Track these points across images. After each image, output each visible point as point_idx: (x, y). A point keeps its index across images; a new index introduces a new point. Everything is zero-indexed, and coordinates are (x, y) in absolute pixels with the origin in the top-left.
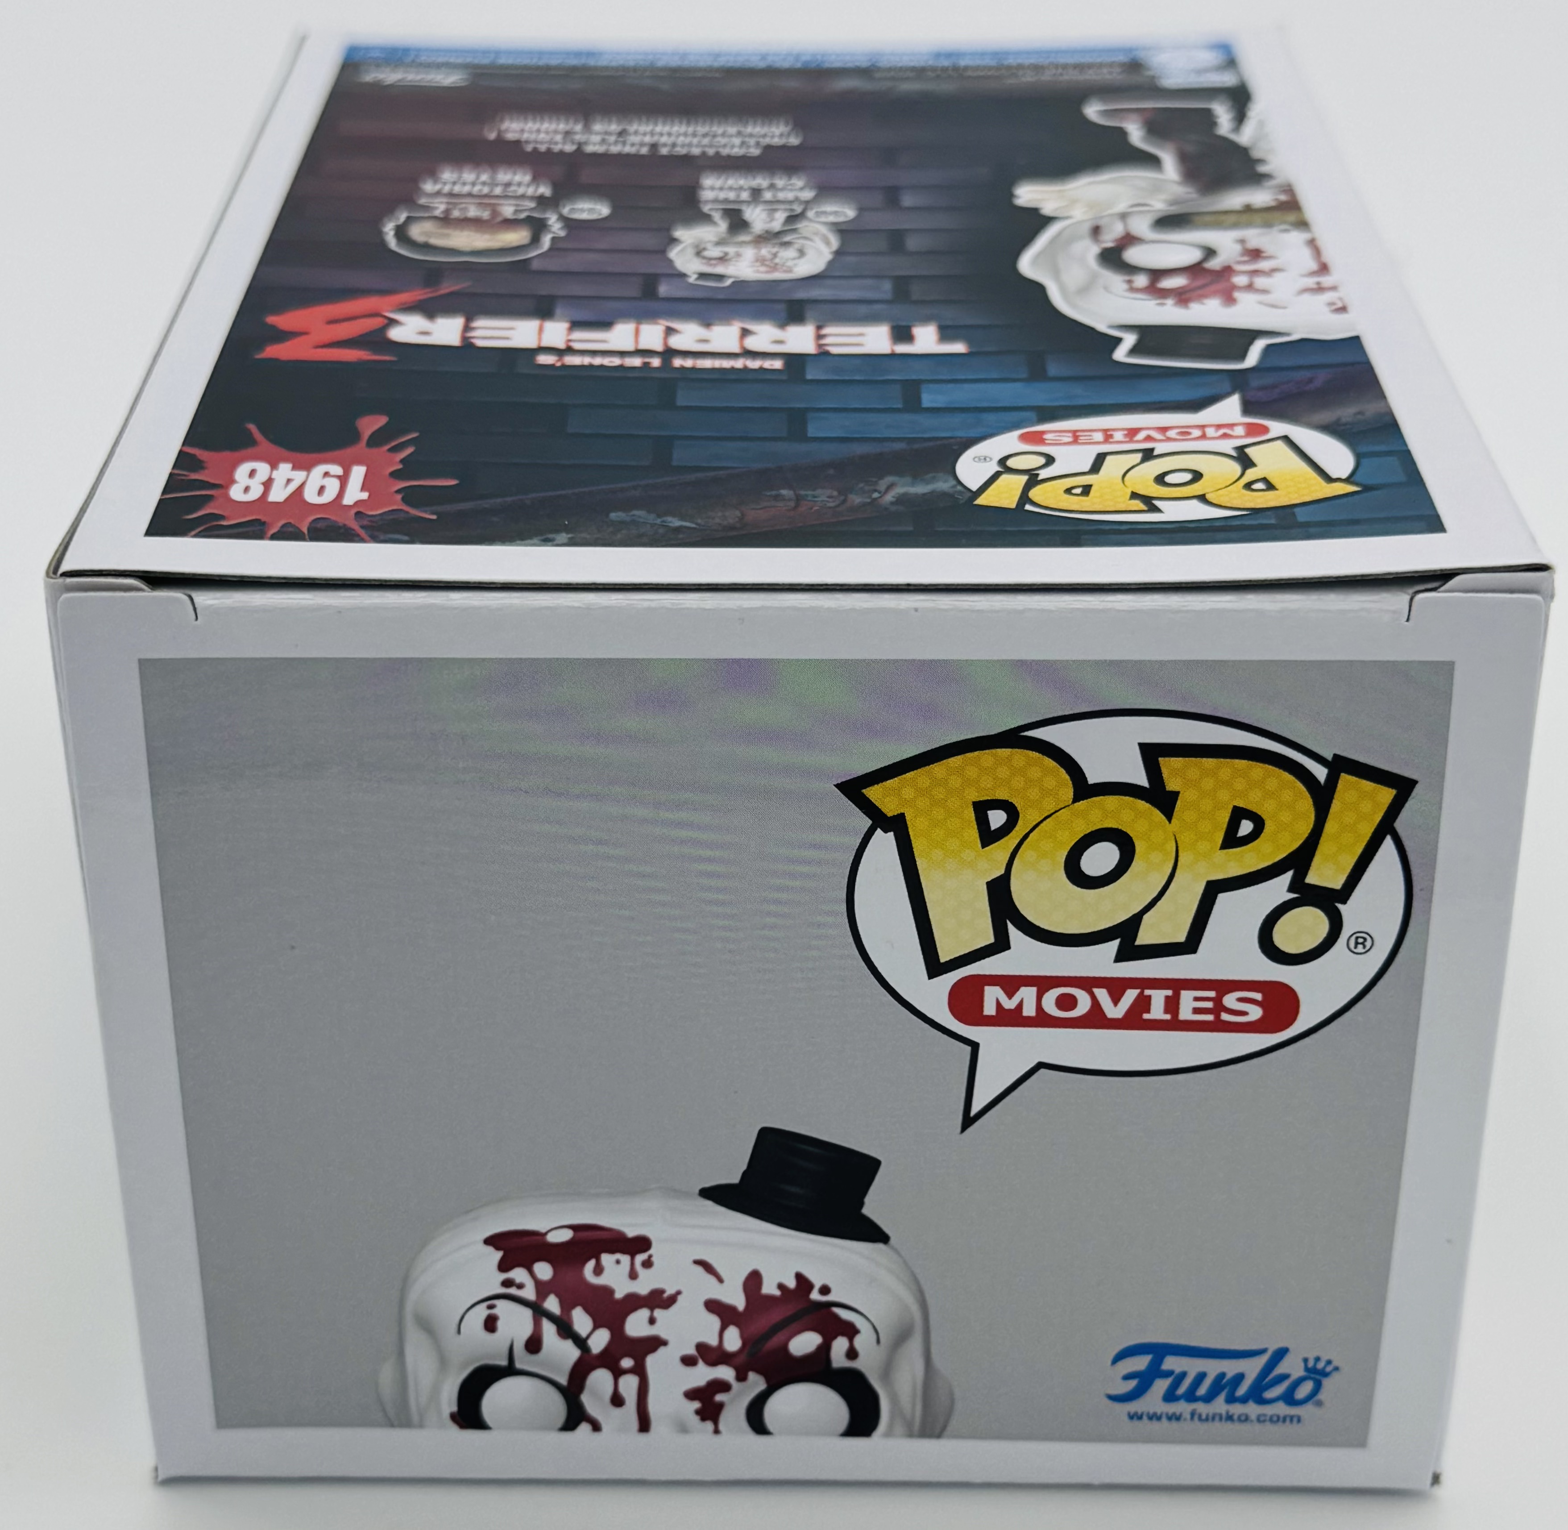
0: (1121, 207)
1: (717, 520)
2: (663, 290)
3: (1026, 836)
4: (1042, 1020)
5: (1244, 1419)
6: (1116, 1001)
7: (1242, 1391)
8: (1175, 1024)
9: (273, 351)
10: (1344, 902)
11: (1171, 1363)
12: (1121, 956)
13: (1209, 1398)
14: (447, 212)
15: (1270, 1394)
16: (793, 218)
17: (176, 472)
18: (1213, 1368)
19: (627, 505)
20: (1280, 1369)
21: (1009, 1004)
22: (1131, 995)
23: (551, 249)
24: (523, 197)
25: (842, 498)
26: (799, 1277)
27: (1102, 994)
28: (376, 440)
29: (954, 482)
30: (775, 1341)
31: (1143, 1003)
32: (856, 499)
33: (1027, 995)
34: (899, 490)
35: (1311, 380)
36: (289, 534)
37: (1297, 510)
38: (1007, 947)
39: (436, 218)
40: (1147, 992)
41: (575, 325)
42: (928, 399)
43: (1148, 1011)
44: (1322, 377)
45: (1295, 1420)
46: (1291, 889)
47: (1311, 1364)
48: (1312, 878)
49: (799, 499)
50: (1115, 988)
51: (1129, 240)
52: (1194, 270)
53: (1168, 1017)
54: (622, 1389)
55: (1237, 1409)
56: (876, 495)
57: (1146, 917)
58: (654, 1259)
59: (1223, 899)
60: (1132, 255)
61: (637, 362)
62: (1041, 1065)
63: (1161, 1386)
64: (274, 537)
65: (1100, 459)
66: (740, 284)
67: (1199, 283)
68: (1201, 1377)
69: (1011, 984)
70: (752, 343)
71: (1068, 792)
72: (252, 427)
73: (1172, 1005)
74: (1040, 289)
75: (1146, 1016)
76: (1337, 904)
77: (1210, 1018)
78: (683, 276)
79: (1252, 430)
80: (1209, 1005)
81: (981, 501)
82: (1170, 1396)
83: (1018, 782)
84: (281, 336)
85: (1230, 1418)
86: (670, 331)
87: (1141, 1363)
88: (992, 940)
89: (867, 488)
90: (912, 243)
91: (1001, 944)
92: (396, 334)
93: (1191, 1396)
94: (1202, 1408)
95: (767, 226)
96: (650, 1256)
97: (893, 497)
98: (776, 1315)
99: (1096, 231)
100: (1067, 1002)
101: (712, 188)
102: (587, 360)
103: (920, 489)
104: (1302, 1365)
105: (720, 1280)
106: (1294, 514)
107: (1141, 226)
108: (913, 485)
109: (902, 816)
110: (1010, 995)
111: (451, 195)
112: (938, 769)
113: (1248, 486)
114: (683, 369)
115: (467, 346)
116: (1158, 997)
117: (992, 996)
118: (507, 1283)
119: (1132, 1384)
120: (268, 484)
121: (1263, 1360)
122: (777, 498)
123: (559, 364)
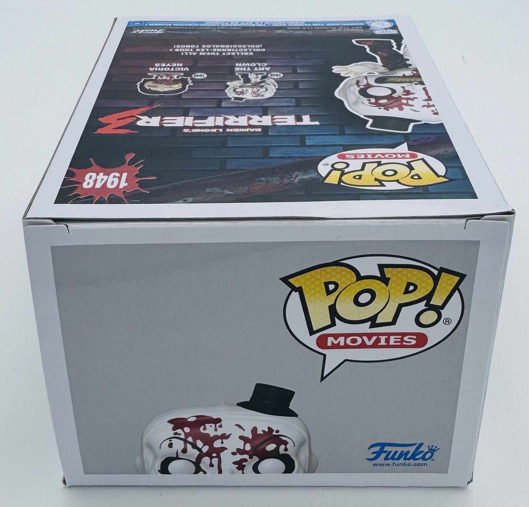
0: (365, 74)
1: (241, 191)
2: (223, 105)
3: (341, 292)
4: (346, 346)
5: (409, 465)
6: (369, 340)
7: (409, 456)
8: (388, 346)
9: (100, 131)
10: (442, 309)
11: (387, 448)
12: (371, 327)
13: (398, 459)
14: (157, 77)
15: (417, 457)
16: (263, 78)
17: (66, 178)
18: (400, 449)
19: (212, 185)
20: (421, 449)
21: (336, 342)
22: (374, 338)
23: (188, 90)
24: (180, 71)
25: (281, 181)
26: (269, 428)
27: (365, 338)
28: (131, 163)
29: (317, 174)
30: (261, 447)
31: (378, 340)
32: (286, 181)
33: (341, 340)
34: (299, 178)
35: (429, 139)
36: (101, 201)
37: (429, 187)
38: (335, 325)
39: (153, 80)
40: (379, 337)
41: (196, 118)
42: (308, 142)
43: (380, 343)
44: (433, 137)
45: (426, 465)
46: (425, 306)
47: (430, 448)
48: (432, 303)
49: (267, 182)
50: (370, 336)
51: (369, 86)
52: (389, 97)
53: (386, 344)
54: (213, 462)
55: (407, 462)
56: (292, 179)
57: (379, 314)
58: (222, 425)
59: (403, 308)
60: (370, 91)
61: (215, 130)
62: (346, 360)
63: (383, 455)
64: (96, 203)
65: (364, 165)
66: (248, 101)
67: (391, 101)
68: (396, 452)
69: (336, 336)
70: (252, 122)
71: (355, 279)
72: (91, 159)
73: (387, 340)
74: (342, 102)
75: (379, 344)
76: (440, 310)
77: (400, 344)
78: (230, 99)
79: (412, 156)
80: (400, 340)
81: (325, 182)
82: (386, 459)
83: (339, 276)
84: (102, 125)
85: (405, 464)
86: (225, 119)
87: (377, 449)
88: (329, 323)
89: (289, 177)
90: (301, 86)
91: (333, 324)
92: (139, 123)
93: (392, 458)
94: (396, 461)
95: (256, 80)
96: (221, 424)
97: (298, 180)
98: (261, 440)
99: (358, 83)
100: (354, 341)
101: (238, 66)
102: (199, 130)
103: (306, 177)
104: (428, 448)
105: (244, 430)
106: (428, 188)
107: (372, 82)
108: (304, 175)
109: (301, 287)
110: (336, 340)
111: (158, 71)
112: (313, 273)
113: (412, 177)
114: (229, 132)
115: (161, 127)
116: (383, 338)
117: (330, 340)
118: (175, 434)
119: (375, 455)
120: (95, 181)
121: (415, 447)
122: (260, 181)
123: (190, 132)
